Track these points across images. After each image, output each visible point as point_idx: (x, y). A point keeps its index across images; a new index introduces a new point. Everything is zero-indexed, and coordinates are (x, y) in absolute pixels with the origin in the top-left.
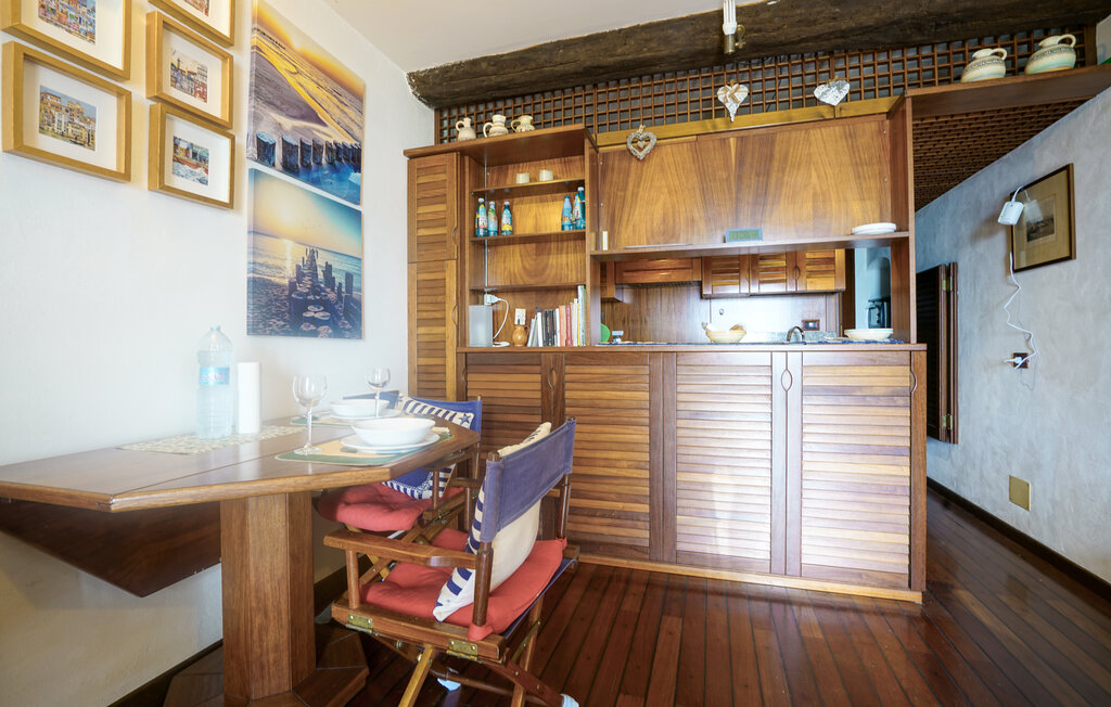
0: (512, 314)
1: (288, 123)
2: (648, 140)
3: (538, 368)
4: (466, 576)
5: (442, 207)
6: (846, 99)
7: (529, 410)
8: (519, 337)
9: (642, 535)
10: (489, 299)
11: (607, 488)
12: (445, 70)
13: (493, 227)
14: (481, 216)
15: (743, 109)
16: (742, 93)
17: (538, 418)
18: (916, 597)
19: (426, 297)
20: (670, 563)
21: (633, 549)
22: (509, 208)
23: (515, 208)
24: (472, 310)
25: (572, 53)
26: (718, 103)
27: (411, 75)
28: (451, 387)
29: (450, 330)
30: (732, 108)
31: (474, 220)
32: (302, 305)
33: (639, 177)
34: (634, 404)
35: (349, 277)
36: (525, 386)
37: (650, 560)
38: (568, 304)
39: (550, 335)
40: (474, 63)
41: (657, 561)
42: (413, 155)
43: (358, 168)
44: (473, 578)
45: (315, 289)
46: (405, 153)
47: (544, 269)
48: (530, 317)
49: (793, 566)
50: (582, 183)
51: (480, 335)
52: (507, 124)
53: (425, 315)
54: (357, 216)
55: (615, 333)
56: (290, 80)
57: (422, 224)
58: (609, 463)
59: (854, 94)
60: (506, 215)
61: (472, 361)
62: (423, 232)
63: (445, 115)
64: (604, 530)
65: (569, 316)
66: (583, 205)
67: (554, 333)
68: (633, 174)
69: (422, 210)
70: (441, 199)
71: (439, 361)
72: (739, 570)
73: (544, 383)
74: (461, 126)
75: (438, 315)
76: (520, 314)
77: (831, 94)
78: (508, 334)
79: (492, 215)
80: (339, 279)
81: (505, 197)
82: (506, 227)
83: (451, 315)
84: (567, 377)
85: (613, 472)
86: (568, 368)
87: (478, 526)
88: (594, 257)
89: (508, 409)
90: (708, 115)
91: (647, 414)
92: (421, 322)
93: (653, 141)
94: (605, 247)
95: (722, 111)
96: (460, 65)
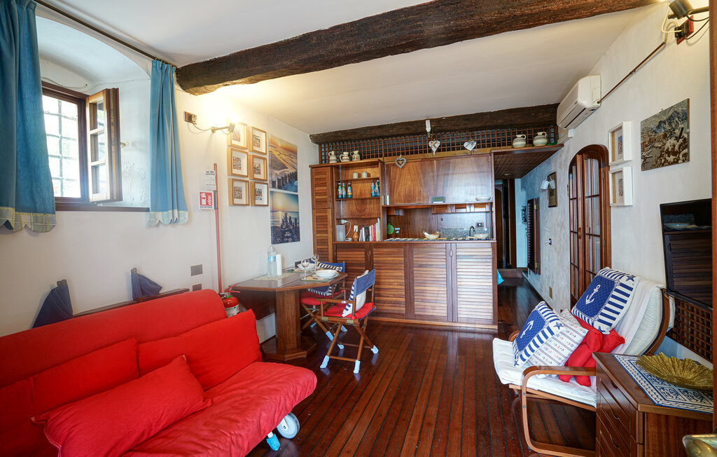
0: (353, 228)
1: (278, 172)
2: (403, 160)
3: (363, 250)
4: (350, 306)
5: (325, 188)
6: (475, 148)
7: (360, 265)
8: (356, 237)
9: (403, 309)
10: (343, 222)
11: (389, 293)
12: (324, 134)
13: (344, 193)
14: (340, 190)
15: (438, 150)
16: (438, 144)
17: (364, 268)
18: (496, 327)
19: (320, 222)
20: (413, 319)
21: (399, 315)
22: (350, 185)
23: (353, 185)
24: (338, 227)
25: (373, 132)
26: (429, 147)
27: (310, 135)
28: (330, 257)
29: (330, 235)
30: (434, 150)
31: (337, 192)
32: (284, 232)
33: (400, 174)
34: (398, 262)
35: (296, 219)
36: (359, 256)
37: (406, 319)
38: (374, 224)
39: (367, 236)
40: (336, 132)
41: (408, 319)
42: (312, 167)
43: (296, 180)
44: (351, 307)
45: (287, 226)
46: (310, 166)
47: (365, 209)
48: (360, 229)
49: (455, 319)
50: (378, 179)
51: (341, 236)
52: (349, 155)
53: (320, 229)
54: (296, 197)
55: (396, 229)
56: (278, 157)
57: (317, 194)
58: (390, 284)
59: (478, 147)
60: (349, 188)
61: (338, 246)
62: (317, 197)
63: (323, 146)
64: (389, 308)
65: (375, 229)
66: (379, 187)
67: (369, 235)
68: (398, 173)
69: (317, 188)
70: (325, 185)
71: (325, 247)
72: (437, 320)
73: (366, 254)
74: (331, 154)
75: (325, 229)
76: (356, 228)
77: (469, 146)
78: (351, 235)
79: (344, 189)
80: (293, 221)
81: (349, 182)
82: (350, 194)
83: (330, 230)
84: (374, 253)
85: (392, 287)
86: (374, 249)
87: (352, 295)
88: (383, 207)
89: (353, 265)
90: (425, 152)
91: (403, 265)
92: (318, 232)
93: (405, 161)
94: (388, 204)
95: (431, 151)
96: (331, 133)
